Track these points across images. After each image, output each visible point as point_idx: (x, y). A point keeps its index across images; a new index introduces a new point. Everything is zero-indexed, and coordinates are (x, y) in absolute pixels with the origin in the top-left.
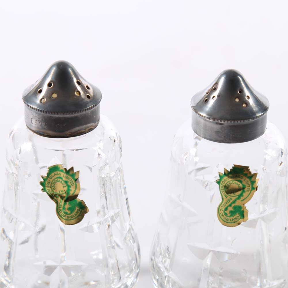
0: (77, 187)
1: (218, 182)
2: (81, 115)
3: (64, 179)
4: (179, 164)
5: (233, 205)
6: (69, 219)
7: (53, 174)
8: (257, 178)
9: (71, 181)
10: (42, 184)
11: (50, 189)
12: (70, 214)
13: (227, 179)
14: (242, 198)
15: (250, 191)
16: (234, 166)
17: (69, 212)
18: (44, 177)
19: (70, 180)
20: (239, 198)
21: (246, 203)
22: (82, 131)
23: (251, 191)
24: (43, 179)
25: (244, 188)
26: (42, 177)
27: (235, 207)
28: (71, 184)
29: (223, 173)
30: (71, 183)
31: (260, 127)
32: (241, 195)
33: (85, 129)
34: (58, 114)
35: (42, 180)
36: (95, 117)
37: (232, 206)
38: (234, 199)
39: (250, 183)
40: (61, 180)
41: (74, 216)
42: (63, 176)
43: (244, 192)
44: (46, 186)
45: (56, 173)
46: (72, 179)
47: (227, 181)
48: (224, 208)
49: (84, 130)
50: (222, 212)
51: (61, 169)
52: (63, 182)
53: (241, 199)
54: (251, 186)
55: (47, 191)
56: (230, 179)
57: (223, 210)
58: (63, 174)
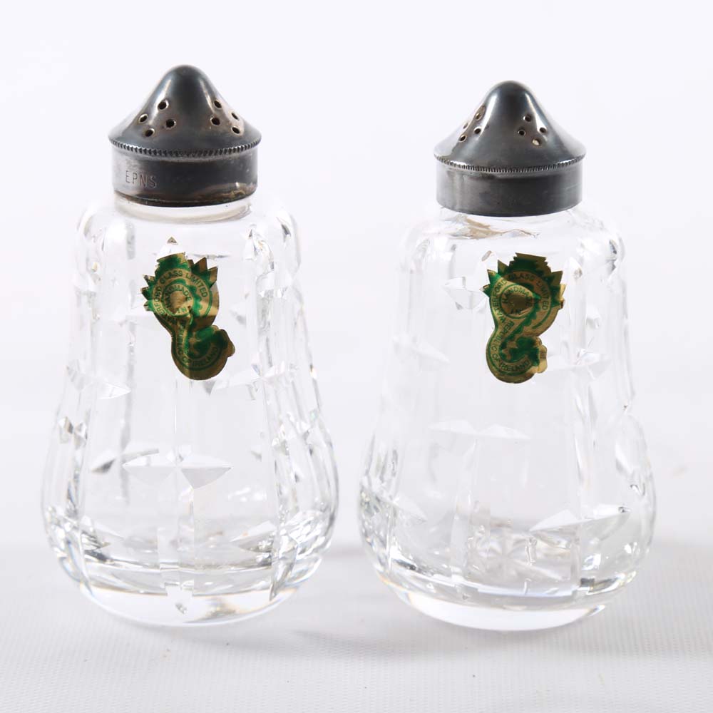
0: (214, 301)
1: (488, 291)
2: (221, 161)
3: (188, 283)
4: (412, 272)
5: (517, 336)
6: (197, 366)
7: (166, 274)
8: (563, 282)
9: (202, 287)
10: (145, 293)
11: (160, 303)
12: (200, 357)
13: (504, 282)
14: (534, 322)
15: (549, 309)
16: (516, 256)
17: (197, 353)
18: (149, 278)
19: (200, 284)
20: (527, 322)
21: (542, 332)
22: (224, 194)
23: (551, 307)
24: (148, 284)
25: (537, 301)
26: (146, 278)
27: (520, 342)
28: (202, 294)
29: (497, 271)
30: (200, 290)
31: (567, 188)
32: (532, 315)
33: (229, 192)
34: (177, 155)
35: (146, 285)
36: (248, 171)
37: (516, 340)
38: (517, 323)
39: (549, 291)
40: (181, 286)
41: (207, 360)
42: (187, 277)
43: (537, 308)
44: (153, 296)
45: (172, 272)
46: (204, 283)
47: (503, 287)
48: (500, 344)
49: (227, 194)
50: (496, 352)
51: (182, 261)
52: (186, 289)
53: (532, 325)
54: (550, 298)
55: (156, 308)
56: (509, 283)
57: (498, 347)
58: (187, 272)
